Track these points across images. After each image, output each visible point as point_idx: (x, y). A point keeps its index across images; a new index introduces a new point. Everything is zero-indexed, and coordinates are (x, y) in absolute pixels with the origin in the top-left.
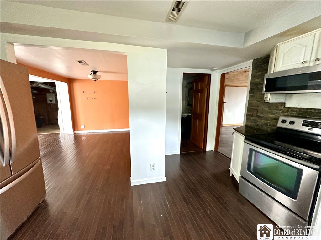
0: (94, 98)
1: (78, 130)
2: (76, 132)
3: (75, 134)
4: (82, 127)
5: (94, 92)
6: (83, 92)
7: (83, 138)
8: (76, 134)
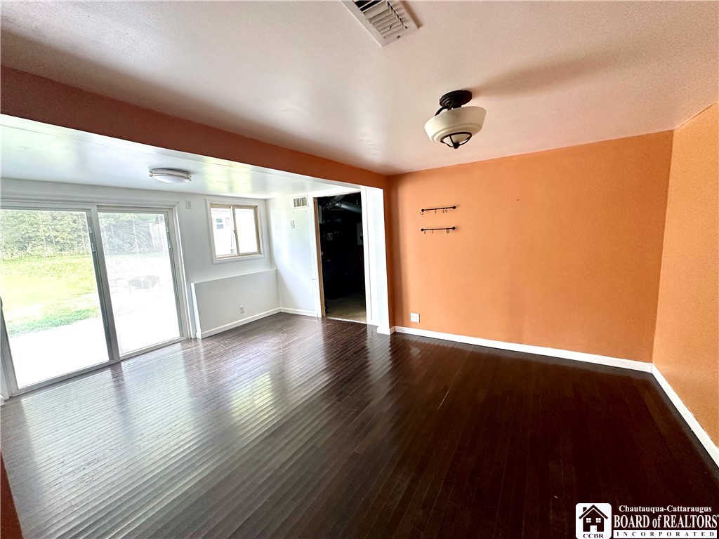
0: (454, 228)
1: (402, 325)
2: (399, 329)
3: (394, 334)
4: (414, 317)
5: (454, 208)
6: (423, 210)
7: (415, 351)
8: (397, 336)
